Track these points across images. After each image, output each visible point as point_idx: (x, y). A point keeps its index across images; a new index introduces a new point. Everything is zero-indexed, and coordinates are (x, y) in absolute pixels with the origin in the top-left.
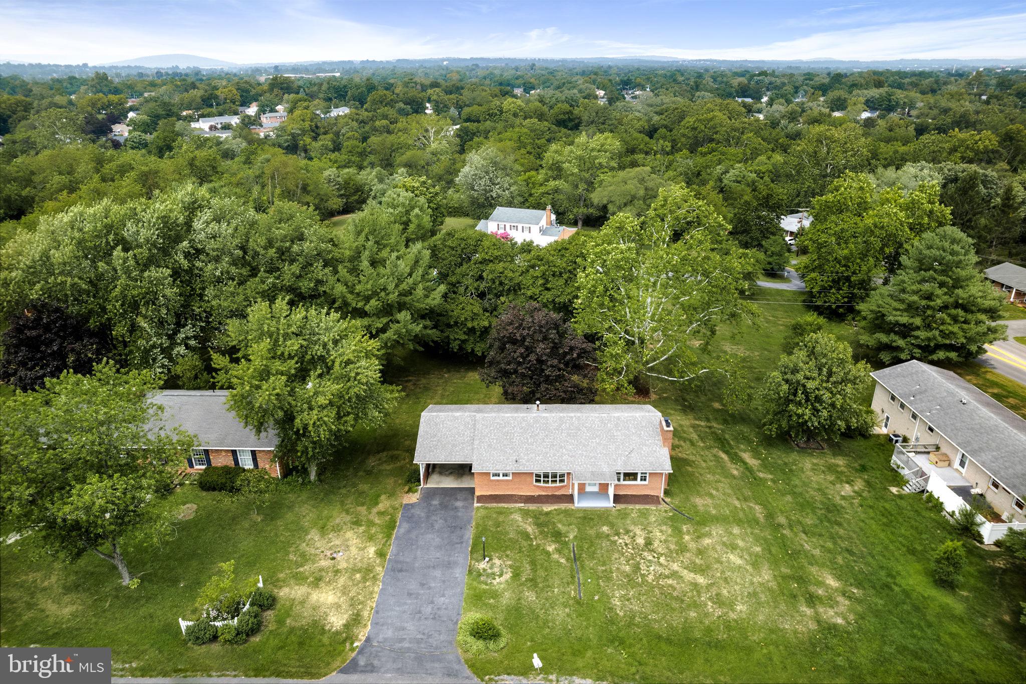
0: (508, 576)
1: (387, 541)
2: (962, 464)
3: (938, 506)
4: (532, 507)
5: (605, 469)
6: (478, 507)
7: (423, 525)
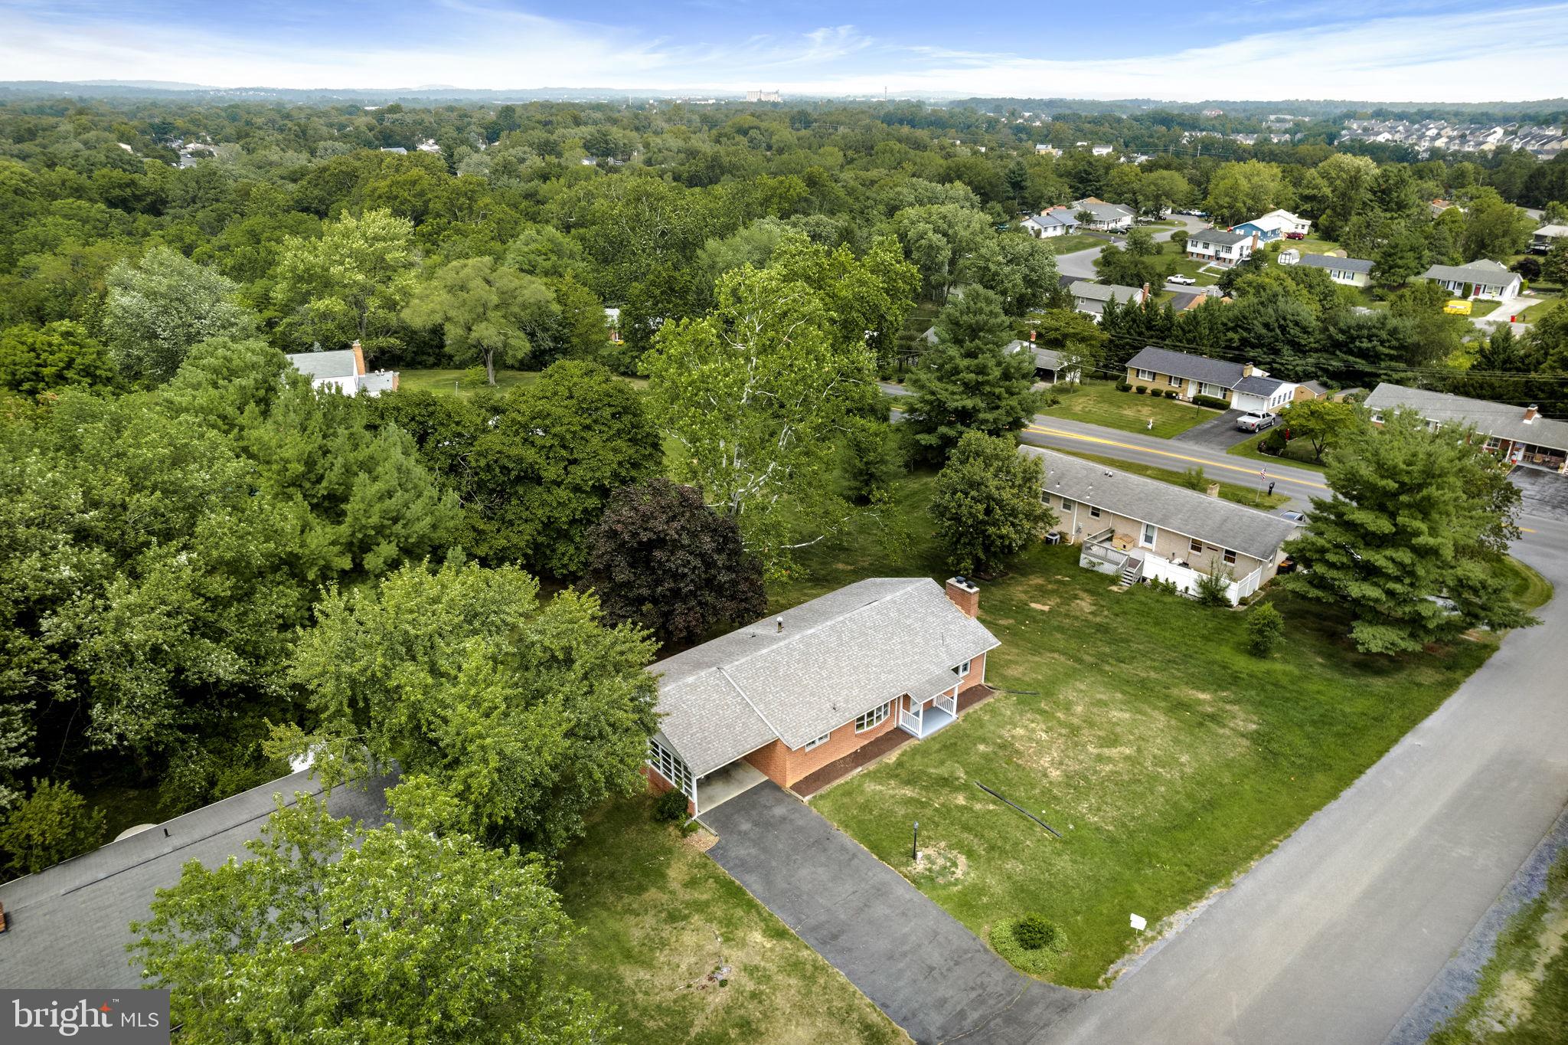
0: (962, 860)
1: (759, 914)
2: (1148, 539)
3: (1169, 589)
4: (872, 766)
5: (938, 672)
6: (810, 802)
7: (774, 864)
